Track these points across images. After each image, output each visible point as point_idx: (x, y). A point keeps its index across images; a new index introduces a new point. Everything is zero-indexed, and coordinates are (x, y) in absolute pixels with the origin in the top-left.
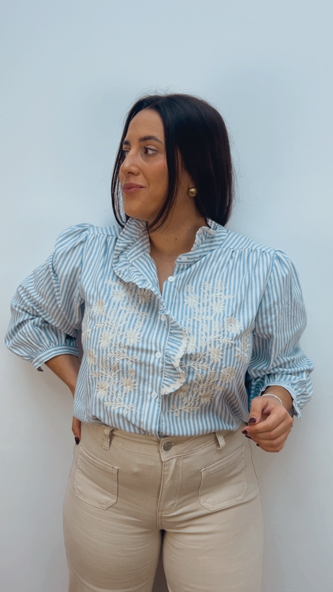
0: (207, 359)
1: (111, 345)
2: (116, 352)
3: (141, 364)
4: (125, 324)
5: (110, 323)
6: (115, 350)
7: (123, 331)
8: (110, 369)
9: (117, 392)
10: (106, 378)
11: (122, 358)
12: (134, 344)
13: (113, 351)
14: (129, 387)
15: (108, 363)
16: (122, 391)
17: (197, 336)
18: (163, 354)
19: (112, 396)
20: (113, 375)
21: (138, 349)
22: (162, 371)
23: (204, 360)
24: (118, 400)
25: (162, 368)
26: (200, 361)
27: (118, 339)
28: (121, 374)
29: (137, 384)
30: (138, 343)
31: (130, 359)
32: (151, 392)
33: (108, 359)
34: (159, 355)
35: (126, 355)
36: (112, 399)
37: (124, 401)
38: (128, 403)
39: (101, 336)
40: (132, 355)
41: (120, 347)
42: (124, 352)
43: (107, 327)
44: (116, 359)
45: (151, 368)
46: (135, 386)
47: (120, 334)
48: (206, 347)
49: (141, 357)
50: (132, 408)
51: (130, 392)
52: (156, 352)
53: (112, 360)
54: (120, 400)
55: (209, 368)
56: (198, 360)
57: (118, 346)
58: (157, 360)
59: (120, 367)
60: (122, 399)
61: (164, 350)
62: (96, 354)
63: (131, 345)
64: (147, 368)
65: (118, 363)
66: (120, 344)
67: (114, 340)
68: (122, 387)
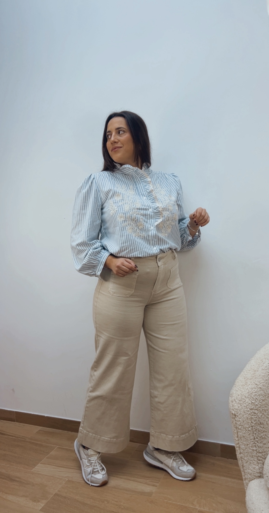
0: (168, 210)
1: (130, 209)
2: (133, 211)
3: (144, 215)
4: (133, 201)
5: (126, 201)
6: (132, 211)
7: (133, 203)
8: (132, 220)
9: (137, 230)
10: (130, 224)
11: (136, 214)
12: (139, 207)
13: (132, 212)
14: (141, 227)
15: (131, 217)
16: (138, 229)
17: (162, 202)
18: (153, 209)
19: (135, 232)
20: (133, 222)
21: (141, 209)
22: (153, 217)
23: (167, 210)
24: (138, 233)
25: (153, 215)
26: (165, 211)
27: (133, 206)
28: (137, 221)
29: (144, 224)
30: (141, 207)
31: (139, 214)
32: (151, 227)
33: (130, 215)
34: (150, 210)
35: (137, 212)
36: (135, 233)
37: (140, 233)
38: (142, 233)
39: (124, 207)
40: (140, 212)
41: (134, 209)
42: (136, 211)
43: (125, 203)
44: (134, 215)
45: (148, 216)
46: (143, 226)
47: (133, 204)
48: (166, 205)
49: (144, 212)
50: (144, 235)
51: (142, 228)
52: (149, 209)
53: (132, 215)
54: (139, 233)
55: (169, 213)
56: (165, 210)
57: (133, 209)
58: (150, 212)
59: (136, 218)
60: (139, 232)
61: (152, 207)
62: (124, 215)
63: (139, 208)
64: (147, 217)
65: (135, 216)
66: (134, 208)
67: (131, 207)
68: (138, 227)
